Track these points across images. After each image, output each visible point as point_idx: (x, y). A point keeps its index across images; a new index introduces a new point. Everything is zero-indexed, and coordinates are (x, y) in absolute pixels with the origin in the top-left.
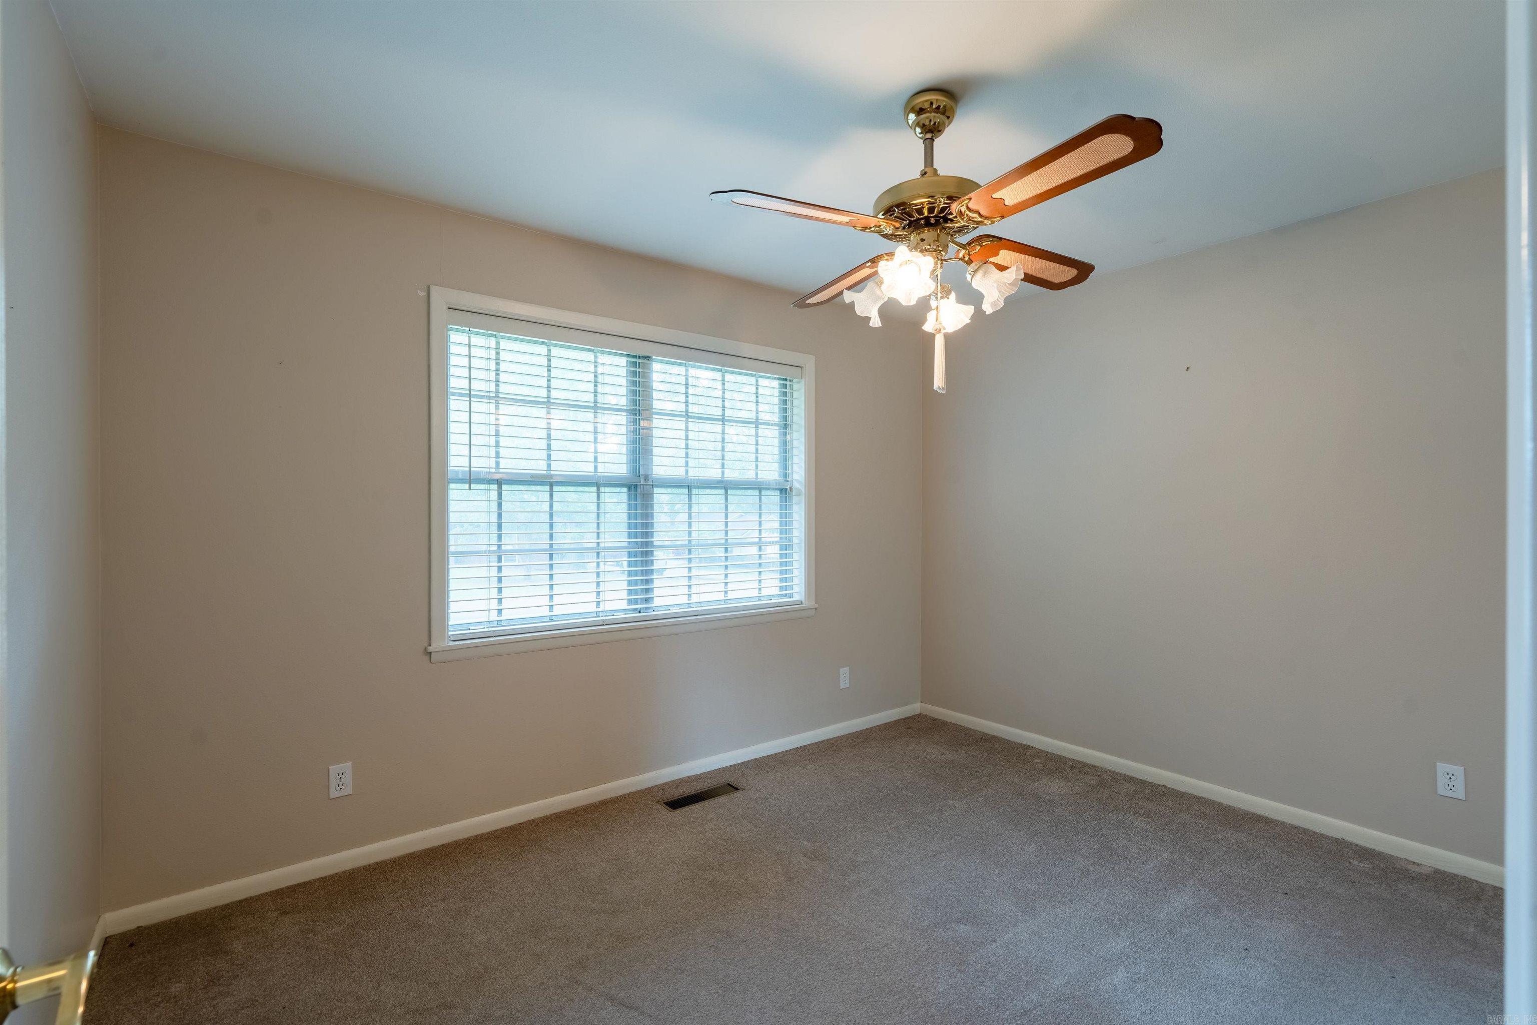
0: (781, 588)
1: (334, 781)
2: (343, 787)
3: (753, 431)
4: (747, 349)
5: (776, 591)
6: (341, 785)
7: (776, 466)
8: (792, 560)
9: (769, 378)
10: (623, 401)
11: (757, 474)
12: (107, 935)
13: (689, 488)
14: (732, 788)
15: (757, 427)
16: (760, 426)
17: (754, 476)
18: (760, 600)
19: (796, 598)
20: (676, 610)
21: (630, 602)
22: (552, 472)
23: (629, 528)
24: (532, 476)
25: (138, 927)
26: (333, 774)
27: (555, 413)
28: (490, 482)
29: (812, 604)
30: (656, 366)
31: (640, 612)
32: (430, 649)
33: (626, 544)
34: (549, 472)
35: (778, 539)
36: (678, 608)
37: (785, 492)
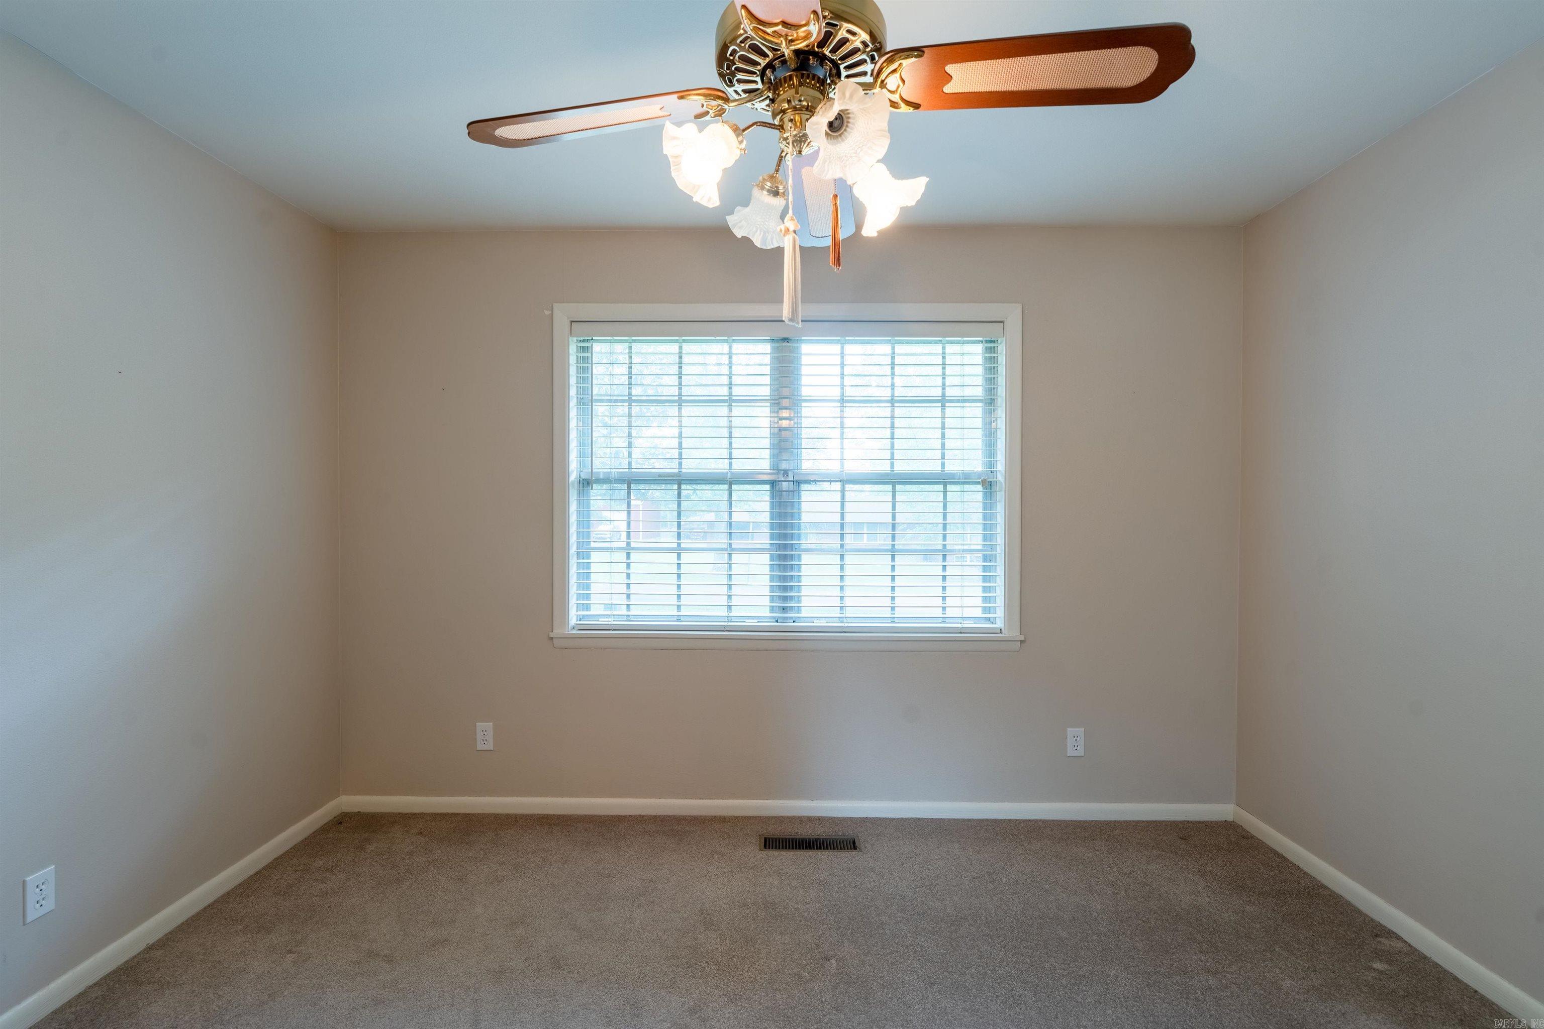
0: (985, 610)
1: (479, 736)
2: (486, 743)
3: (938, 412)
4: (909, 310)
5: (978, 613)
6: (485, 740)
7: (979, 455)
8: (996, 574)
9: (958, 342)
10: (766, 391)
11: (943, 465)
12: (343, 811)
13: (844, 482)
14: (852, 845)
15: (943, 406)
16: (947, 404)
17: (940, 468)
18: (944, 622)
19: (999, 624)
20: (822, 623)
21: (772, 609)
22: (683, 471)
23: (772, 529)
24: (660, 475)
25: (359, 812)
26: (478, 730)
27: (687, 410)
28: (620, 481)
29: (1014, 633)
30: (805, 348)
31: (777, 621)
32: (552, 635)
33: (768, 546)
34: (680, 470)
35: (980, 547)
36: (825, 621)
37: (988, 485)
